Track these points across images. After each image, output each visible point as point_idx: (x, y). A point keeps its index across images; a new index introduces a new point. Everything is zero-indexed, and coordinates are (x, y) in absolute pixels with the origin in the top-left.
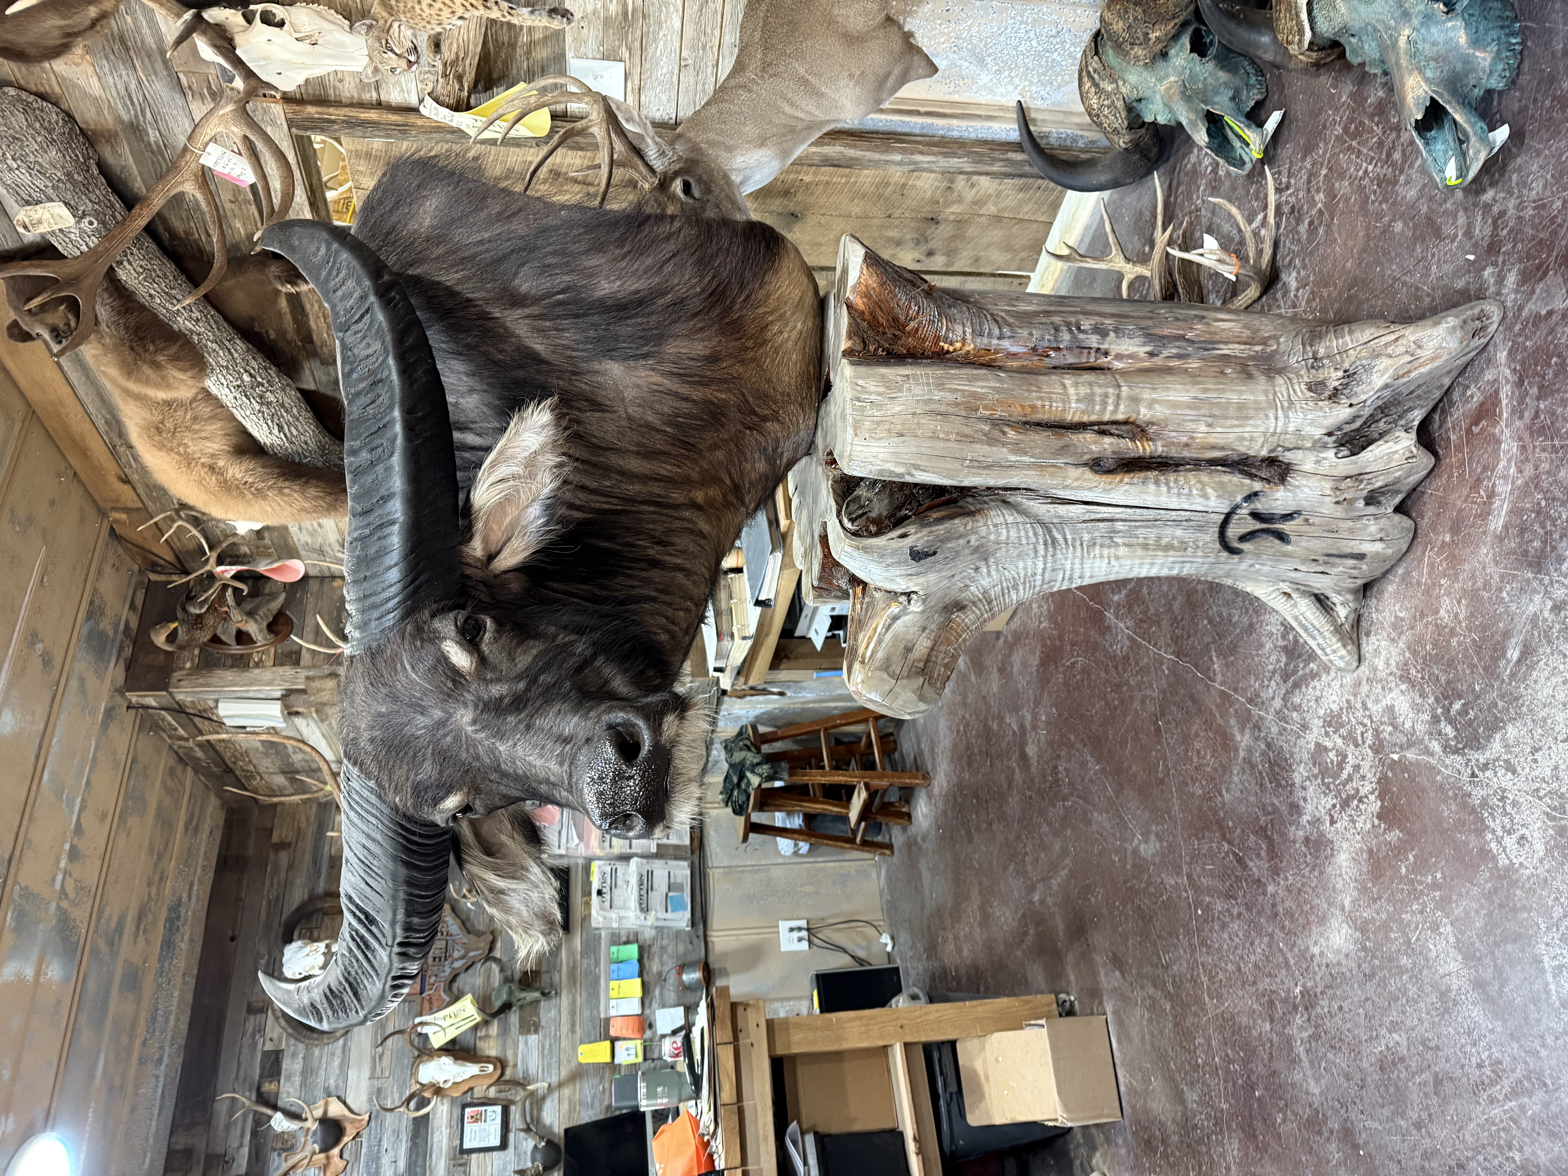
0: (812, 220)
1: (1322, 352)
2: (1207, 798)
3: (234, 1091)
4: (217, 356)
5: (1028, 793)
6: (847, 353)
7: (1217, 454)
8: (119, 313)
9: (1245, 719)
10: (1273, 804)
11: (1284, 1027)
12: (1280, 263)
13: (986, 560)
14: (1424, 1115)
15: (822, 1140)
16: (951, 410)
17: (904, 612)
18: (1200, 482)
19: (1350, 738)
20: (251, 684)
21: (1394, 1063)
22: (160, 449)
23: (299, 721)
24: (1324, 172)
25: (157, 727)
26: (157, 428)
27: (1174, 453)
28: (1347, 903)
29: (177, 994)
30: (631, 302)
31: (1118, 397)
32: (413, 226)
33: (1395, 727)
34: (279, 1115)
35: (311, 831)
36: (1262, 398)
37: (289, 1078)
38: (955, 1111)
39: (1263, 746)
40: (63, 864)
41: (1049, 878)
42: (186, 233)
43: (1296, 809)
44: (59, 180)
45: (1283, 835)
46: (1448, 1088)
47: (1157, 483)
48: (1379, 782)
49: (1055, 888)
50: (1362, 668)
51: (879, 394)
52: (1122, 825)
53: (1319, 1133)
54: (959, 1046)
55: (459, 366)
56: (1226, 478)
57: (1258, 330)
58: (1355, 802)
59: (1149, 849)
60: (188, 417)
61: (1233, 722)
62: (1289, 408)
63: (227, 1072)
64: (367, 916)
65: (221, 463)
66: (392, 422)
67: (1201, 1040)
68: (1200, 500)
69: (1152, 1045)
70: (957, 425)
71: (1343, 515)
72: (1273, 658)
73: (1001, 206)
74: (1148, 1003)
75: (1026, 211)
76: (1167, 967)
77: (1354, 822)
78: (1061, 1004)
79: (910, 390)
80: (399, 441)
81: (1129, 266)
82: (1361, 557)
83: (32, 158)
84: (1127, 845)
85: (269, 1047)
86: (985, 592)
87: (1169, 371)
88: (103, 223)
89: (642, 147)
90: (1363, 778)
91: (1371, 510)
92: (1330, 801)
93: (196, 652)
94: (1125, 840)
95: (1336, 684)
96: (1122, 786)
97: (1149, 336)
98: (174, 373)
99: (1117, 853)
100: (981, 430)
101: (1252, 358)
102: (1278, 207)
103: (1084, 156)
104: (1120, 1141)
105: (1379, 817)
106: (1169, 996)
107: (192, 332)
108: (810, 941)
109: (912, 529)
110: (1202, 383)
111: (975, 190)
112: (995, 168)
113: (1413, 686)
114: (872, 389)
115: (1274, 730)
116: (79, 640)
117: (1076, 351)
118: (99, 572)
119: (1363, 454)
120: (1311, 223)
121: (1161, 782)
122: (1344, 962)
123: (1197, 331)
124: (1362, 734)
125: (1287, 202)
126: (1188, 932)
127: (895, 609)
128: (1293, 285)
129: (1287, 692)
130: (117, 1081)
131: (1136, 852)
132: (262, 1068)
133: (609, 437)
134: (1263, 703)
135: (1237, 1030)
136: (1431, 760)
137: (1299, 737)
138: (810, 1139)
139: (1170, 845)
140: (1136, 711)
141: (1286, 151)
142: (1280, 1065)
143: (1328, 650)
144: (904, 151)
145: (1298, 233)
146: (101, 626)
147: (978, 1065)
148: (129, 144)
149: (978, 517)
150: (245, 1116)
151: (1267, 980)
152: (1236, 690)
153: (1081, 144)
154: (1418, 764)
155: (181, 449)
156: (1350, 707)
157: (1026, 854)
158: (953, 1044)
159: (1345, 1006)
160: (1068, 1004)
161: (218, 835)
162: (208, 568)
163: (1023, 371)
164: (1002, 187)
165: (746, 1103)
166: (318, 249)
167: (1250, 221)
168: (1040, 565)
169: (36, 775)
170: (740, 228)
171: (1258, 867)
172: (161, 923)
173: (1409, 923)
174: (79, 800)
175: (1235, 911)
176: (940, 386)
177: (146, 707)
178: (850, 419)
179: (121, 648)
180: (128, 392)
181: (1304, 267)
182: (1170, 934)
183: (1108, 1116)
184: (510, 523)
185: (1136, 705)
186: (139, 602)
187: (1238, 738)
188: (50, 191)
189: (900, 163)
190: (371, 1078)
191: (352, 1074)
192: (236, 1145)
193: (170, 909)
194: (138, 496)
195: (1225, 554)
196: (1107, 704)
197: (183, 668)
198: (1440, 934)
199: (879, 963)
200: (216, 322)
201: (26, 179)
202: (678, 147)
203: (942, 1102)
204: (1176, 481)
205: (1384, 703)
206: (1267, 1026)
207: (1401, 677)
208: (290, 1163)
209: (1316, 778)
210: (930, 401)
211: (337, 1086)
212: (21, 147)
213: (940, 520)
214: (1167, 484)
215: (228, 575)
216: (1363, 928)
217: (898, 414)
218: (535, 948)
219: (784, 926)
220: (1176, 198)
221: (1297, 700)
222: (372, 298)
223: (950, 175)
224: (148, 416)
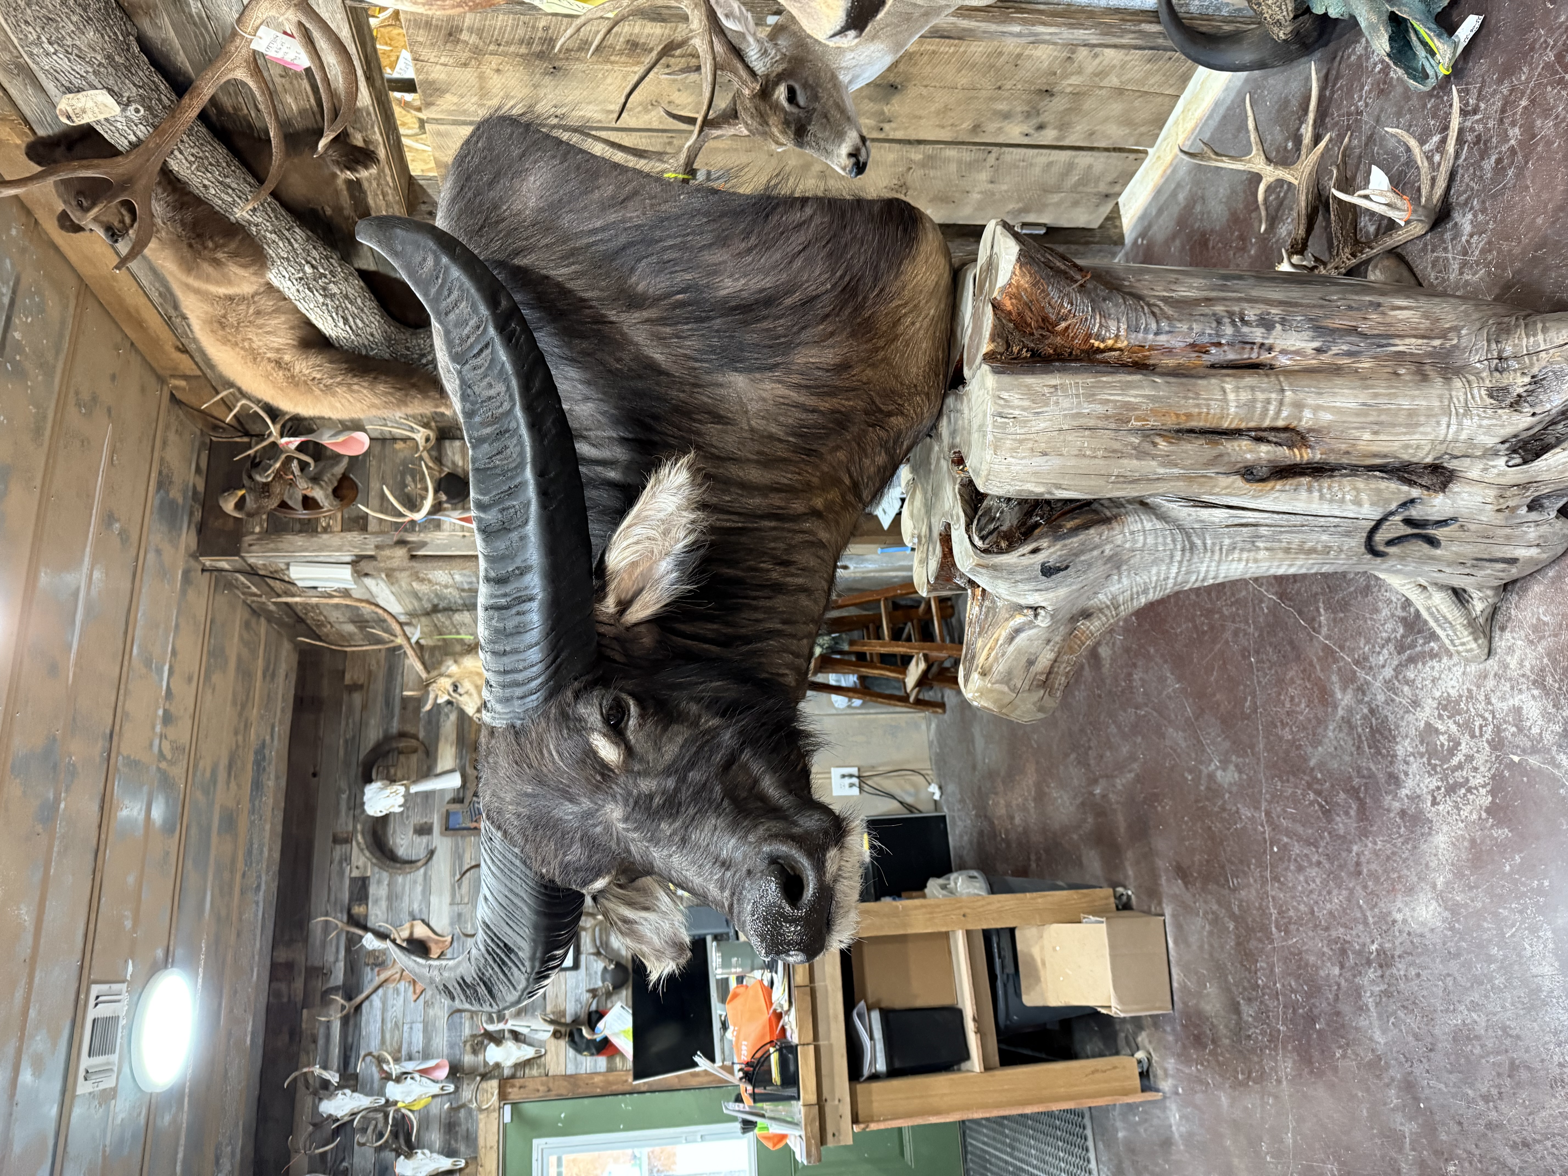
0: (912, 91)
1: (1509, 350)
2: (1295, 744)
3: (327, 915)
4: (277, 248)
5: (1097, 692)
6: (989, 358)
7: (1378, 461)
8: (174, 209)
9: (1348, 679)
10: (1369, 769)
11: (1355, 976)
12: (1453, 200)
13: (1118, 568)
14: (1494, 1092)
15: (887, 1015)
16: (1100, 424)
17: (1030, 625)
18: (1355, 488)
19: (1467, 727)
20: (321, 549)
21: (1468, 1038)
22: (224, 344)
23: (368, 581)
24: (1524, 103)
25: (230, 586)
26: (221, 323)
27: (1332, 459)
28: (1440, 882)
29: (268, 827)
30: (757, 302)
31: (1281, 403)
32: (517, 206)
33: (1520, 730)
34: (369, 936)
35: (381, 675)
36: (1437, 404)
37: (376, 901)
38: (1011, 990)
39: (1366, 711)
40: (158, 729)
41: (1112, 777)
42: (234, 108)
43: (1394, 780)
44: (100, 64)
45: (1377, 801)
46: (1524, 1075)
47: (1310, 490)
48: (1493, 777)
49: (1120, 787)
50: (1490, 662)
51: (1024, 409)
52: (1199, 746)
53: (1379, 1077)
54: (1018, 934)
55: (572, 372)
56: (1383, 485)
57: (1438, 320)
58: (1463, 791)
59: (1227, 777)
60: (251, 311)
61: (1335, 678)
62: (1464, 415)
63: (319, 897)
64: (506, 945)
65: (287, 358)
66: (523, 484)
67: (1264, 965)
68: (1353, 507)
69: (1211, 955)
70: (1105, 439)
71: (1503, 523)
72: (1389, 626)
73: (1124, 78)
74: (1210, 916)
75: (1153, 83)
76: (1234, 890)
77: (1459, 809)
78: (1119, 897)
79: (1057, 403)
80: (534, 508)
81: (1270, 168)
82: (1513, 561)
83: (69, 42)
84: (1202, 767)
85: (355, 874)
86: (1114, 598)
87: (1336, 371)
88: (149, 108)
89: (743, 47)
90: (1476, 769)
91: (1534, 516)
92: (1434, 782)
93: (264, 517)
94: (1201, 762)
95: (1458, 671)
96: (1203, 710)
97: (1319, 330)
98: (234, 269)
99: (1190, 772)
100: (1131, 444)
101: (1430, 355)
102: (1461, 131)
103: (1227, 28)
104: (1168, 1029)
105: (1488, 811)
106: (1233, 916)
107: (249, 223)
108: (860, 787)
109: (1044, 543)
110: (1372, 387)
111: (1097, 61)
112: (1124, 41)
113: (1547, 694)
114: (1017, 402)
115: (1381, 698)
116: (152, 513)
117: (1238, 346)
118: (165, 443)
119: (1536, 463)
120: (1499, 161)
121: (1248, 717)
122: (1428, 935)
123: (1372, 322)
124: (1481, 727)
125: (1472, 129)
126: (1261, 865)
127: (1019, 620)
128: (1467, 228)
129: (1400, 665)
130: (223, 913)
131: (1211, 777)
132: (351, 893)
133: (730, 448)
134: (1371, 668)
135: (1302, 965)
136: (1556, 771)
137: (1408, 712)
138: (875, 1016)
139: (1250, 778)
140: (1227, 642)
141: (1480, 67)
142: (1346, 1008)
143: (1457, 642)
144: (1025, 22)
145: (1481, 169)
146: (171, 495)
147: (1036, 952)
148: (169, 15)
149: (1115, 524)
150: (338, 936)
151: (1342, 930)
152: (1342, 648)
153: (1225, 12)
154: (1540, 771)
155: (246, 344)
156: (1470, 696)
157: (1090, 748)
158: (1012, 931)
159: (1424, 974)
160: (1124, 898)
161: (293, 677)
162: (271, 439)
163: (1177, 373)
164: (1128, 58)
165: (818, 984)
166: (424, 259)
167: (1422, 142)
168: (1174, 570)
169: (125, 651)
170: (876, 209)
171: (1344, 824)
172: (250, 766)
173: (1505, 919)
174: (166, 668)
175: (1315, 858)
176: (1090, 397)
177: (222, 570)
178: (990, 437)
179: (191, 514)
180: (188, 287)
181: (1484, 211)
182: (1241, 862)
183: (1159, 1009)
184: (642, 574)
185: (1228, 635)
186: (204, 465)
187: (1339, 695)
188: (91, 77)
189: (1019, 35)
190: (452, 903)
191: (434, 900)
192: (331, 959)
193: (256, 753)
194: (196, 364)
195: (1369, 556)
196: (1195, 627)
197: (253, 533)
198: (1539, 937)
199: (928, 811)
200: (273, 210)
201: (65, 64)
202: (782, 42)
203: (999, 984)
204: (1330, 488)
205: (1511, 702)
206: (1336, 971)
207: (1535, 682)
208: (383, 976)
209: (1422, 757)
210: (1079, 415)
211: (421, 911)
212: (57, 29)
213: (1075, 531)
214: (1320, 491)
215: (293, 446)
216: (1454, 910)
217: (1044, 431)
218: (665, 973)
219: (836, 772)
220: (1333, 93)
221: (1411, 675)
222: (492, 331)
223: (1073, 47)
224: (210, 310)
